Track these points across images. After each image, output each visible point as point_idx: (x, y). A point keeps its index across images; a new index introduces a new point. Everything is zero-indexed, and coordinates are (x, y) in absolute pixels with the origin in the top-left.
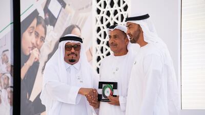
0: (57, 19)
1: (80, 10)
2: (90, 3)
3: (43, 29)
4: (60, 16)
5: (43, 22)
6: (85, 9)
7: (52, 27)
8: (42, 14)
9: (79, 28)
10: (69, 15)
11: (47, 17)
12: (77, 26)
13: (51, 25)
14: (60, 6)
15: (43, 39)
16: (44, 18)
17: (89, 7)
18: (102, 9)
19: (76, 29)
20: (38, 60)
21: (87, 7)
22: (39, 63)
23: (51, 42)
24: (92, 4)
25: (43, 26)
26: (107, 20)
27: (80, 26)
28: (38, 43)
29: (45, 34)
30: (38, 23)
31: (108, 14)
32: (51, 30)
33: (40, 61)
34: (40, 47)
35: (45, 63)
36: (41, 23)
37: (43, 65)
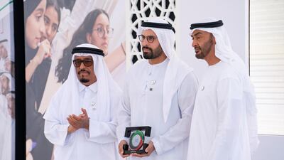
3: (56, 14)
5: (56, 3)
7: (68, 11)
9: (106, 14)
12: (104, 12)
13: (66, 8)
15: (56, 27)
19: (103, 16)
20: (49, 57)
23: (68, 31)
25: (56, 9)
26: (145, 4)
28: (49, 32)
29: (59, 20)
30: (48, 5)
32: (67, 15)
33: (52, 58)
34: (53, 38)
35: (60, 60)
36: (52, 4)
37: (57, 64)
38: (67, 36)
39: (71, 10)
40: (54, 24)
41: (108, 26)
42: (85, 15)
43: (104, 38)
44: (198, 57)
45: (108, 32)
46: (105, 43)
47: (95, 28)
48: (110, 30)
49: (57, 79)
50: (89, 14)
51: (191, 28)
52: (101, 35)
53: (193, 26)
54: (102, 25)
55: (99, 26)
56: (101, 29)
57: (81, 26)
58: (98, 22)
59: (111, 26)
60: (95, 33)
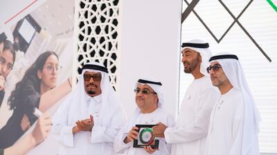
0: (28, 45)
1: (58, 35)
2: (71, 28)
3: (11, 55)
4: (33, 41)
5: (11, 47)
6: (64, 34)
7: (23, 53)
8: (10, 38)
9: (56, 55)
10: (45, 40)
11: (17, 41)
12: (54, 53)
13: (21, 51)
14: (33, 30)
15: (10, 66)
16: (12, 42)
17: (70, 33)
18: (85, 35)
19: (53, 57)
20: (3, 89)
21: (67, 32)
22: (4, 93)
23: (21, 69)
24: (73, 29)
25: (11, 51)
26: (91, 47)
27: (57, 53)
28: (5, 70)
29: (14, 60)
30: (5, 48)
31: (93, 41)
32: (21, 57)
33: (5, 91)
34: (7, 75)
35: (13, 92)
36: (9, 48)
37: (10, 95)
38: (20, 73)
39: (25, 52)
40: (9, 64)
41: (57, 65)
42: (37, 56)
43: (53, 74)
44: (186, 71)
45: (57, 69)
46: (54, 78)
47: (46, 66)
48: (59, 68)
49: (9, 107)
50: (41, 55)
51: (182, 46)
52: (50, 72)
53: (184, 45)
54: (52, 64)
55: (49, 65)
56: (51, 67)
57: (33, 65)
58: (48, 61)
59: (60, 65)
60: (45, 70)
